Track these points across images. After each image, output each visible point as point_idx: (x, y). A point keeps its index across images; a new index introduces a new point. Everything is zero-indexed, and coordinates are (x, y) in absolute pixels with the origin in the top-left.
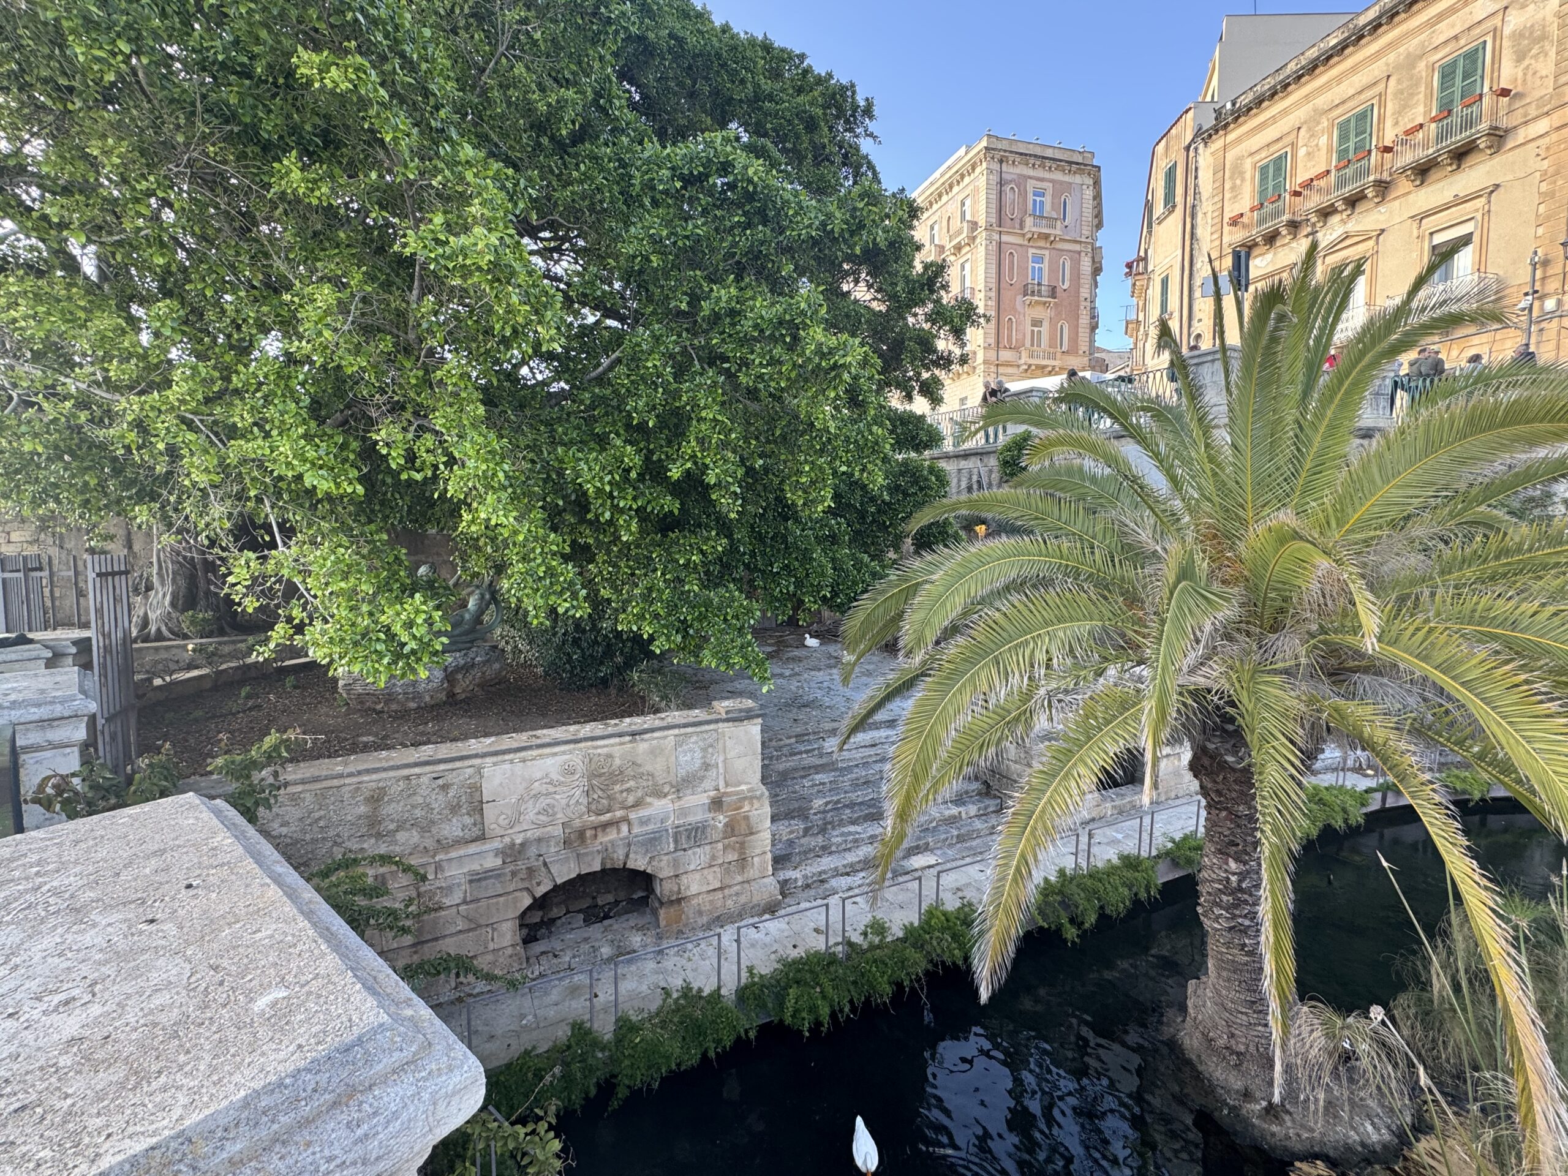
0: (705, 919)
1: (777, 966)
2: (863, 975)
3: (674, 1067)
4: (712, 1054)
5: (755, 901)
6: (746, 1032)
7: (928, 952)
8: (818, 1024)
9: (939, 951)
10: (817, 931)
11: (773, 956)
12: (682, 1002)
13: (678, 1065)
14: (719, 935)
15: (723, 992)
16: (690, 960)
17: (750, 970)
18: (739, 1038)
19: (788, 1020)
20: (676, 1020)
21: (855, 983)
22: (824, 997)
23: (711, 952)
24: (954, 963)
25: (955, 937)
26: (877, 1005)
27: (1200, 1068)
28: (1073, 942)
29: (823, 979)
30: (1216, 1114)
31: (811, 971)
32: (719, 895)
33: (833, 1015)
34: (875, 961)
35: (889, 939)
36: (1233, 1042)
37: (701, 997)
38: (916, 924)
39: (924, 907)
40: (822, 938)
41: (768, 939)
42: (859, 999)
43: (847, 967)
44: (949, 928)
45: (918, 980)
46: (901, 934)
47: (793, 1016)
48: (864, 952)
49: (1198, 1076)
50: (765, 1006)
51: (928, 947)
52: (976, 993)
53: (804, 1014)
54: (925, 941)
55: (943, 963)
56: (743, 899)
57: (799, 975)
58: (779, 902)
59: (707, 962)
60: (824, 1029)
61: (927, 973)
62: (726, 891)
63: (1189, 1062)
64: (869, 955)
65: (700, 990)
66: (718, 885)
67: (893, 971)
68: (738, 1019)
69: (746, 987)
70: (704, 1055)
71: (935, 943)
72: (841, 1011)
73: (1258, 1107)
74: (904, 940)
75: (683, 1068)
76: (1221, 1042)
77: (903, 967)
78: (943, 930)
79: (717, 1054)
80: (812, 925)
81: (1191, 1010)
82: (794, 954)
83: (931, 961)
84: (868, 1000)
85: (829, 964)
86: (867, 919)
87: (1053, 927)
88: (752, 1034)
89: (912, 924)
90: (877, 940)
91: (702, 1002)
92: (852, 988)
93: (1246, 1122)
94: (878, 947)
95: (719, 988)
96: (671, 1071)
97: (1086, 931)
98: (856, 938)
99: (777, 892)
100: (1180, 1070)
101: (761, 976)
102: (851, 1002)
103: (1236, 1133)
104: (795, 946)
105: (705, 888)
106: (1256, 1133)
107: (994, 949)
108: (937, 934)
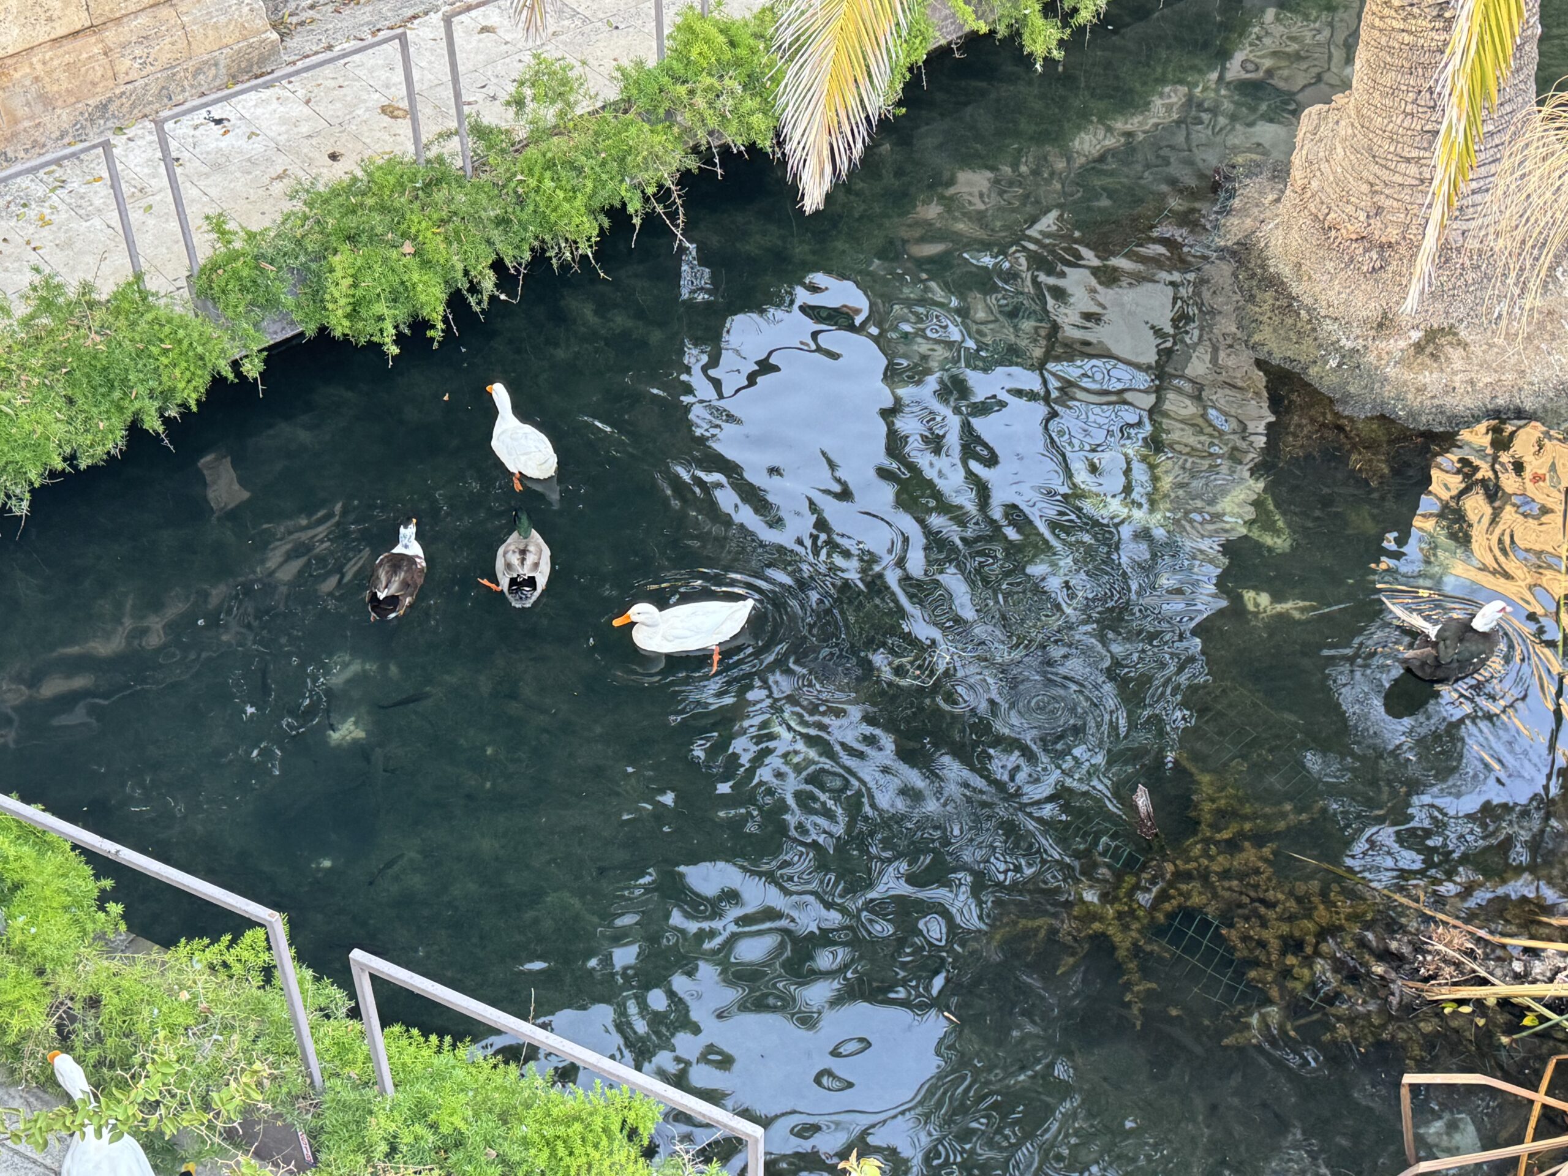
0: (64, 117)
1: (287, 206)
2: (521, 201)
3: (58, 464)
4: (153, 424)
5: (201, 53)
6: (236, 365)
7: (687, 130)
8: (420, 325)
9: (713, 122)
10: (388, 111)
11: (278, 188)
12: (45, 321)
13: (71, 459)
14: (107, 146)
15: (151, 284)
16: (44, 222)
17: (218, 225)
18: (218, 380)
19: (340, 327)
20: (35, 362)
21: (502, 222)
22: (426, 264)
23: (101, 194)
24: (752, 147)
25: (752, 83)
26: (565, 266)
27: (1295, 289)
28: (1048, 61)
29: (417, 222)
30: (1313, 371)
31: (383, 209)
32: (91, 46)
33: (456, 301)
34: (550, 165)
35: (583, 108)
36: (1376, 223)
37: (91, 305)
38: (652, 62)
39: (670, 19)
40: (404, 126)
41: (257, 147)
42: (517, 256)
43: (479, 188)
44: (738, 63)
45: (663, 194)
46: (613, 93)
47: (353, 314)
48: (520, 147)
49: (1288, 305)
50: (272, 303)
51: (685, 118)
52: (794, 193)
53: (381, 308)
54: (676, 101)
55: (725, 150)
56: (164, 51)
57: (352, 222)
58: (274, 50)
59: (96, 222)
60: (436, 334)
61: (685, 178)
62: (111, 35)
63: (1274, 283)
64: (532, 152)
65: (87, 288)
66: (80, 20)
67: (599, 183)
68: (206, 341)
69: (214, 267)
70: (135, 430)
71: (700, 102)
72: (474, 289)
73: (1402, 344)
74: (624, 106)
75: (83, 464)
76: (1351, 229)
77: (623, 172)
78: (721, 70)
79: (167, 421)
80: (377, 100)
81: (1297, 174)
82: (338, 173)
83: (695, 150)
84: (539, 257)
85: (427, 186)
86: (519, 65)
87: (1002, 31)
88: (253, 369)
89: (640, 64)
90: (549, 114)
91: (99, 314)
92: (496, 234)
93: (1373, 377)
94: (555, 131)
95: (139, 277)
96: (53, 474)
97: (1081, 29)
98: (495, 116)
99: (261, 22)
100: (1251, 299)
101: (251, 236)
102: (498, 266)
103: (1346, 398)
104: (334, 157)
105: (42, 33)
106: (1388, 392)
107: (835, 77)
108: (707, 81)
